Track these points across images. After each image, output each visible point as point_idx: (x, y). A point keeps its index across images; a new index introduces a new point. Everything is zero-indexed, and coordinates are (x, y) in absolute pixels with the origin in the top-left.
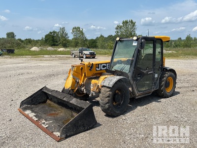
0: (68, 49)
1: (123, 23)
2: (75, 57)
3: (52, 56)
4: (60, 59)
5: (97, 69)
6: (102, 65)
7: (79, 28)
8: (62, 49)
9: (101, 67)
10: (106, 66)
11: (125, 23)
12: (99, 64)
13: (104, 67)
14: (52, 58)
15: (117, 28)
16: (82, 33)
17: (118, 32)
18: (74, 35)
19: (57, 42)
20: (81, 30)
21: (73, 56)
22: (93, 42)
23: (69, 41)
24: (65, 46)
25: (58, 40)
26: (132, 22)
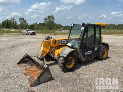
0: (17, 30)
1: (48, 17)
2: (23, 34)
3: (8, 34)
4: (15, 36)
5: (59, 43)
6: (62, 41)
7: (23, 18)
8: (14, 30)
9: (61, 42)
10: (65, 41)
11: (49, 17)
12: (60, 40)
13: (63, 42)
14: (9, 35)
15: (45, 19)
16: (25, 21)
17: (45, 21)
18: (20, 22)
19: (10, 26)
20: (24, 19)
21: (22, 34)
22: (32, 26)
23: (17, 26)
24: (15, 28)
25: (10, 25)
26: (52, 16)
